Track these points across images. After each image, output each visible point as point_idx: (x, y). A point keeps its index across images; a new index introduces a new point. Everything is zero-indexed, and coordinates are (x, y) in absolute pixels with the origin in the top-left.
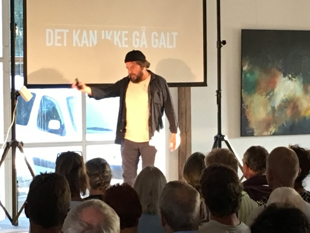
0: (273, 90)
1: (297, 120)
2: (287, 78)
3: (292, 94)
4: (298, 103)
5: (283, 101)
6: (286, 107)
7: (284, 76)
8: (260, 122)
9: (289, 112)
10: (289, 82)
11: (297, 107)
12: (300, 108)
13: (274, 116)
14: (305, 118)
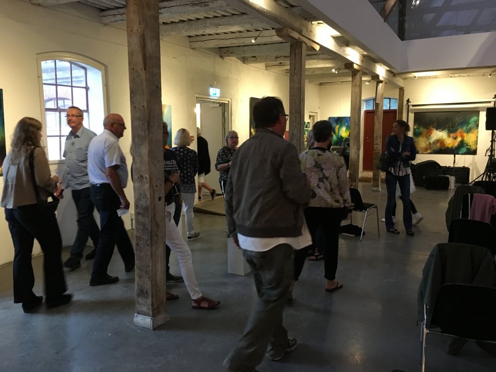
0: (430, 136)
1: (443, 148)
2: (438, 131)
3: (440, 138)
4: (444, 141)
5: (435, 140)
6: (437, 143)
7: (437, 130)
8: (422, 148)
9: (438, 145)
10: (440, 133)
11: (444, 143)
12: (445, 143)
13: (430, 146)
14: (448, 147)
